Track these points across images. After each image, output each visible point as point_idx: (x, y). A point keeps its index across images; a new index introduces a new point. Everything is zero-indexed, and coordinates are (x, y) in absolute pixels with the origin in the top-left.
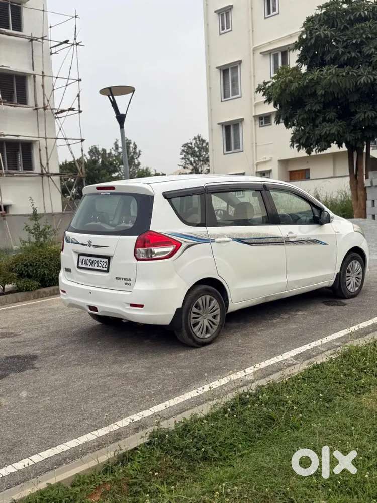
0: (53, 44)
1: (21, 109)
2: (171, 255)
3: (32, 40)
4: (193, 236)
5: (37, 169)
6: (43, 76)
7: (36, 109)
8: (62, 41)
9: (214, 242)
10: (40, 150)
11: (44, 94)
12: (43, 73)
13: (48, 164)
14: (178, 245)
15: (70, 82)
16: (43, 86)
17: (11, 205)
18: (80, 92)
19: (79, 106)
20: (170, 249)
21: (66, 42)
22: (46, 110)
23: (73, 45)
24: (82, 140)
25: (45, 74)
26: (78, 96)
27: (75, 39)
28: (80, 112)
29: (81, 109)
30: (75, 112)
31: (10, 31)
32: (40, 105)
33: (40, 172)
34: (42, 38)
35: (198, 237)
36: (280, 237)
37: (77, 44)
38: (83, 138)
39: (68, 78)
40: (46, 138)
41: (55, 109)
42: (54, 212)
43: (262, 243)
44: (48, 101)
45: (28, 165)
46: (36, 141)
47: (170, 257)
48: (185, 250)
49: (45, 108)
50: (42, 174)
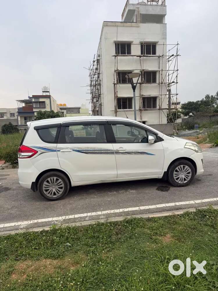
0: (168, 57)
1: (153, 85)
2: (30, 157)
3: (159, 57)
4: (46, 148)
5: (158, 107)
6: (162, 71)
7: (159, 84)
8: (171, 55)
9: (60, 151)
10: (159, 100)
11: (162, 78)
12: (162, 69)
13: (161, 105)
14: (36, 152)
15: (175, 71)
16: (162, 74)
17: (146, 121)
18: (177, 75)
19: (177, 81)
20: (30, 154)
21: (173, 55)
22: (162, 84)
23: (176, 56)
24: (177, 94)
25: (163, 70)
26: (177, 76)
27: (177, 53)
28: (177, 83)
29: (177, 82)
30: (175, 83)
31: (151, 55)
32: (161, 82)
33: (159, 108)
34: (163, 56)
35: (50, 149)
36: (111, 150)
37: (178, 55)
38: (177, 93)
39: (173, 70)
40: (161, 95)
41: (167, 83)
42: (162, 124)
43: (96, 153)
44: (163, 80)
45: (155, 106)
46: (158, 96)
47: (30, 158)
48: (40, 155)
49: (162, 83)
50: (159, 109)
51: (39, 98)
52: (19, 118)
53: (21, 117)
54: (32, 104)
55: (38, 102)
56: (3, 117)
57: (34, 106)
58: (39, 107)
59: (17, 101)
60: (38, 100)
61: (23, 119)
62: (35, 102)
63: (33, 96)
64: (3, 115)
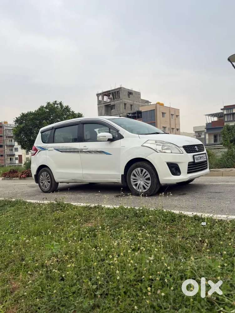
4: (42, 147)
9: (47, 150)
47: (34, 155)
51: (232, 109)
52: (207, 135)
53: (209, 135)
54: (223, 118)
55: (231, 114)
56: (201, 137)
57: (226, 120)
58: (232, 120)
59: (206, 115)
60: (231, 111)
61: (213, 137)
62: (227, 115)
63: (225, 107)
64: (201, 133)
